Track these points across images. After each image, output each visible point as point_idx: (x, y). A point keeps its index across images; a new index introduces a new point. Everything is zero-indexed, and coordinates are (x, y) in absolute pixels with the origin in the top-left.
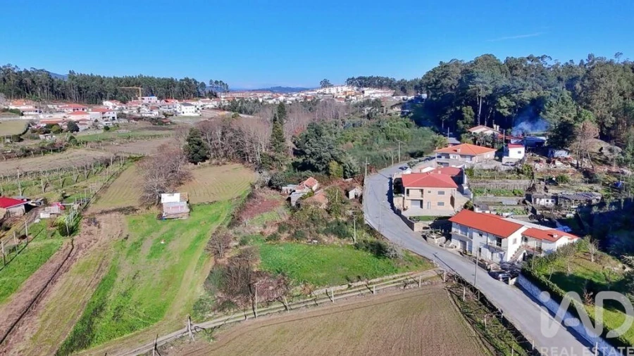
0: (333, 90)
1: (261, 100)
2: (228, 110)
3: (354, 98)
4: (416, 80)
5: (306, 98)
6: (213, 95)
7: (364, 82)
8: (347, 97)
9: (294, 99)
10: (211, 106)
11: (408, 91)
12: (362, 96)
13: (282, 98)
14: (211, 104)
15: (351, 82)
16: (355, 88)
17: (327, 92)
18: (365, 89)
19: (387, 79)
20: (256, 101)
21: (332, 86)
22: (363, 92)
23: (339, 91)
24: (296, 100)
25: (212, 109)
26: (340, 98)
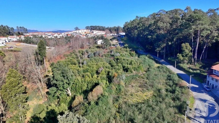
0: (80, 31)
1: (44, 36)
2: (24, 42)
3: (90, 35)
4: (115, 27)
5: (67, 35)
6: (19, 34)
7: (93, 28)
8: (86, 34)
9: (62, 35)
10: (15, 40)
11: (112, 31)
12: (93, 34)
13: (55, 35)
14: (15, 38)
15: (87, 28)
16: (89, 30)
17: (78, 32)
18: (93, 31)
19: (102, 27)
20: (41, 37)
21: (79, 30)
22: (93, 32)
23: (83, 32)
24: (63, 36)
25: (16, 41)
26: (83, 35)
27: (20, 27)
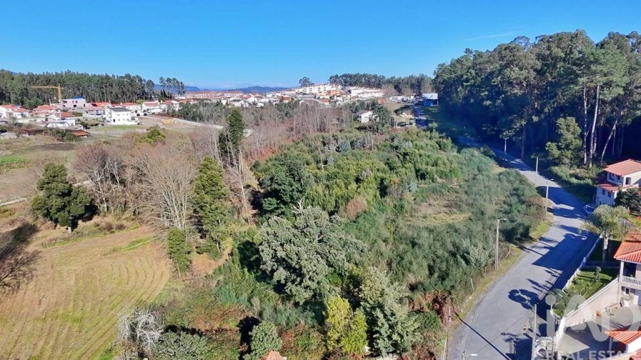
0: (315, 90)
1: (224, 102)
2: (179, 117)
3: (340, 99)
4: (412, 77)
5: (282, 99)
6: (165, 97)
7: (350, 81)
8: (331, 98)
9: (267, 100)
10: (157, 110)
11: (403, 90)
12: (349, 96)
13: (252, 99)
14: (157, 107)
15: (334, 80)
16: (340, 87)
17: (308, 92)
18: (351, 88)
19: (375, 77)
20: (218, 104)
21: (312, 84)
22: (350, 91)
23: (321, 90)
24: (270, 102)
25: (159, 114)
26: (324, 99)
27: (169, 80)
